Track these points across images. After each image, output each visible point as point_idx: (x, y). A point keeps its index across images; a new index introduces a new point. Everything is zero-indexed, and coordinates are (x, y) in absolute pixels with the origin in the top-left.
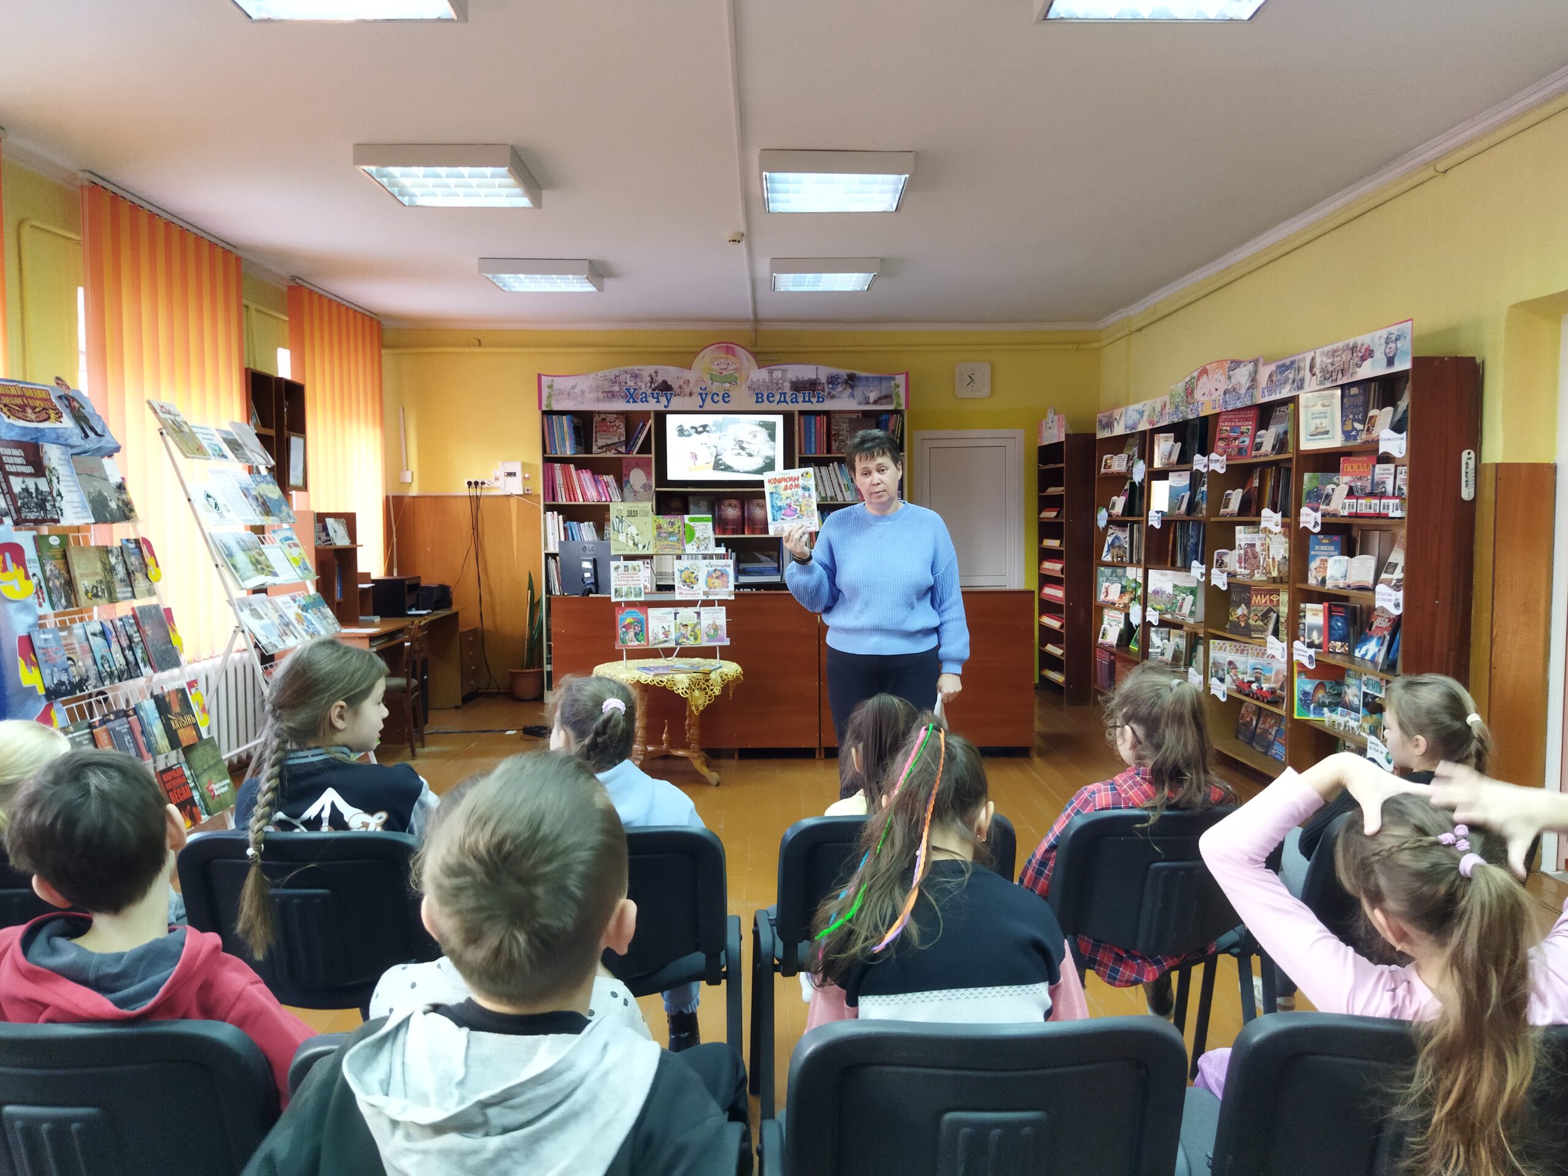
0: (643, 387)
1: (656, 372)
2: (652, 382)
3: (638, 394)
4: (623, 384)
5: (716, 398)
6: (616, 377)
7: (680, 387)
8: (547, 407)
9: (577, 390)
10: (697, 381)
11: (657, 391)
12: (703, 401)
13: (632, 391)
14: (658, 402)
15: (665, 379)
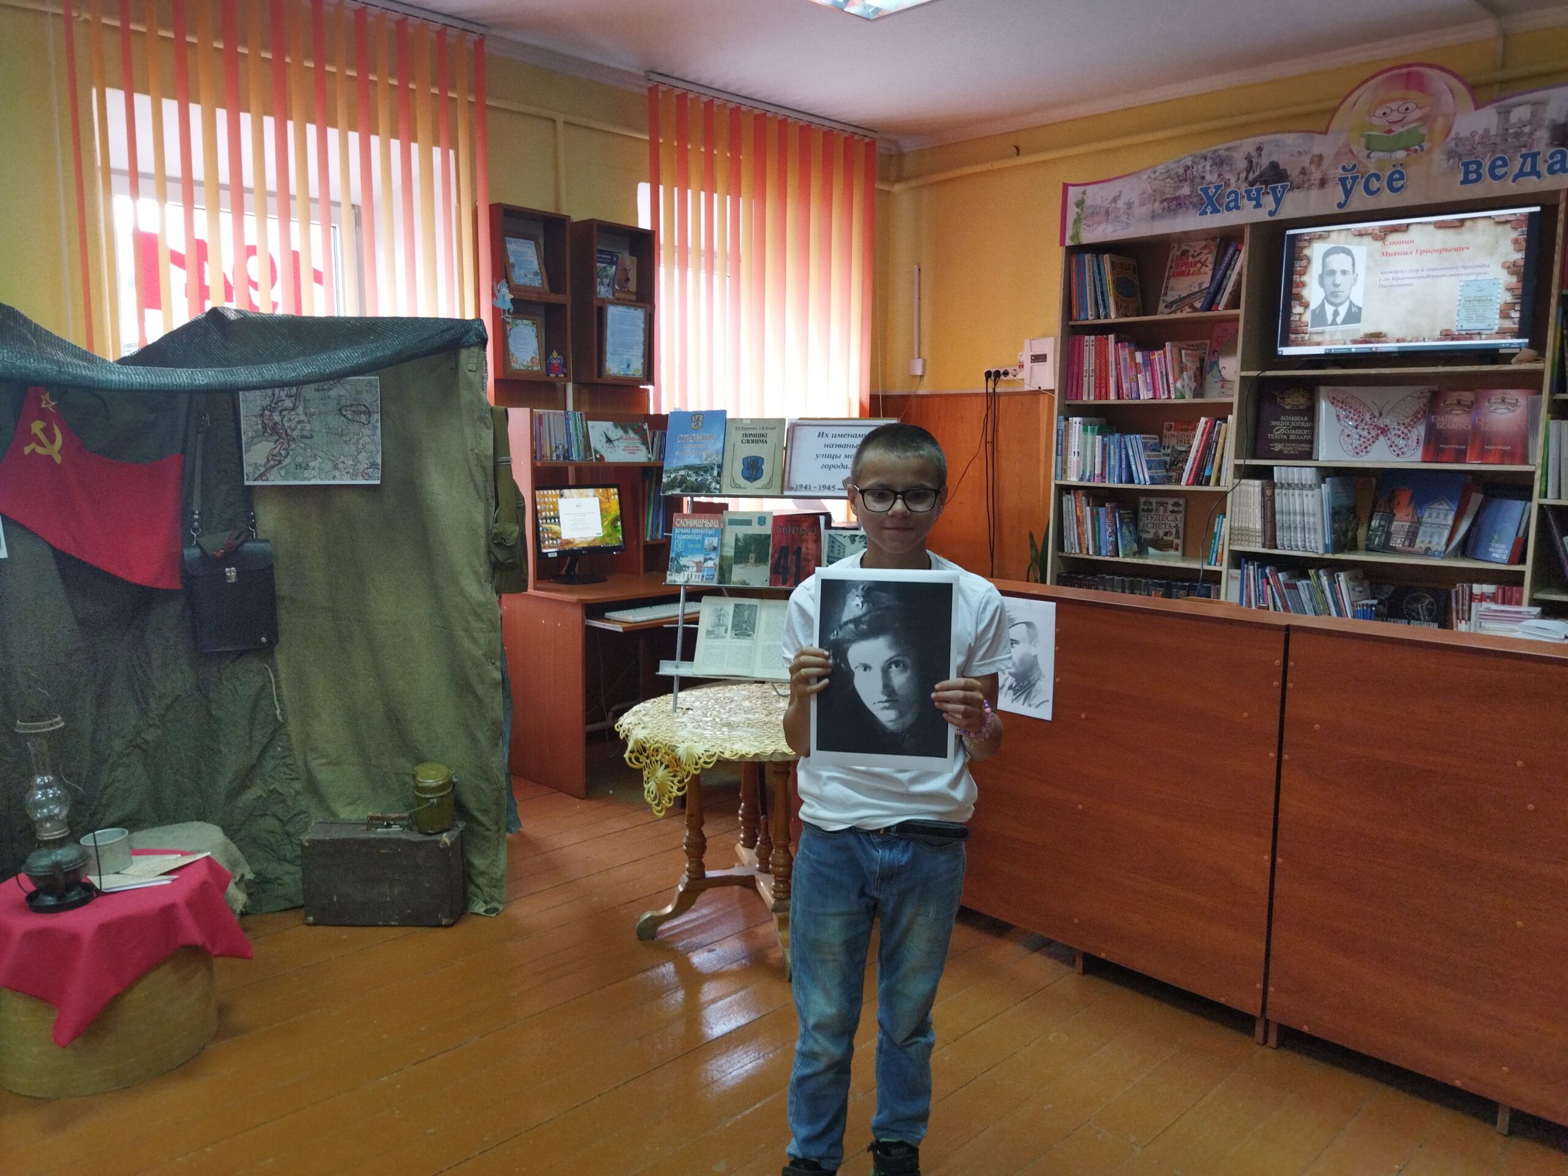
0: (1233, 181)
1: (1259, 149)
2: (1249, 169)
3: (1221, 196)
4: (1197, 180)
5: (1374, 184)
6: (1187, 168)
7: (1303, 172)
8: (1072, 239)
9: (1120, 204)
10: (1338, 154)
11: (1257, 186)
12: (1347, 193)
13: (1211, 191)
14: (1258, 205)
15: (1275, 158)
